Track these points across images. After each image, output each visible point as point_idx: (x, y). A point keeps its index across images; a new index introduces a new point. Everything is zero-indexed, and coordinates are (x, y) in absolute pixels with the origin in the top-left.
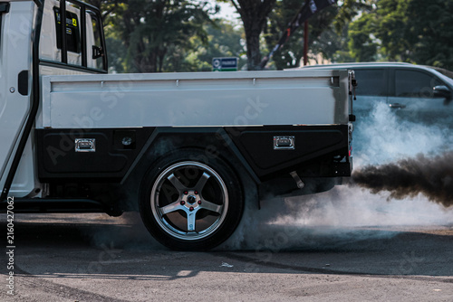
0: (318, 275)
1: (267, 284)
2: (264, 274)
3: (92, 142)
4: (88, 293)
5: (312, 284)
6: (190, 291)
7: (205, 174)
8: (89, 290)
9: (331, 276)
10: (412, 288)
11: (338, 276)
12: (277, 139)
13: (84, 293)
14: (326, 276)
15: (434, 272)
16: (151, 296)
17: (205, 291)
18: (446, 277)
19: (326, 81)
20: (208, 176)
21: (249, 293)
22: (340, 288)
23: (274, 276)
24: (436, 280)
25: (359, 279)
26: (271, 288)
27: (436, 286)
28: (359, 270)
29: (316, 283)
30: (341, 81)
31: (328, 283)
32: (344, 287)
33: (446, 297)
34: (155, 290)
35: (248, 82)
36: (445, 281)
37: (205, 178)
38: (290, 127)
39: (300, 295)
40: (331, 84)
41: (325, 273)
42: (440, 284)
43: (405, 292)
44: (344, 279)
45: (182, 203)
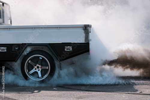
0: (85, 92)
1: (69, 95)
2: (67, 92)
3: (5, 48)
4: (10, 98)
5: (83, 95)
6: (44, 97)
7: (40, 58)
8: (10, 97)
9: (89, 92)
10: (116, 96)
11: (91, 92)
12: (66, 47)
13: (9, 98)
14: (88, 92)
15: (123, 91)
16: (31, 99)
17: (49, 97)
18: (126, 92)
19: (82, 28)
20: (41, 58)
21: (63, 98)
22: (93, 96)
23: (71, 92)
24: (123, 93)
25: (99, 93)
26: (70, 96)
27: (123, 95)
28: (98, 90)
29: (85, 94)
30: (87, 28)
31: (88, 94)
32: (94, 96)
33: (127, 99)
34: (32, 97)
35: (57, 28)
36: (126, 93)
37: (40, 59)
38: (71, 43)
39: (80, 98)
40: (84, 29)
41: (87, 91)
42: (125, 94)
43: (113, 97)
44: (93, 93)
45: (35, 69)
